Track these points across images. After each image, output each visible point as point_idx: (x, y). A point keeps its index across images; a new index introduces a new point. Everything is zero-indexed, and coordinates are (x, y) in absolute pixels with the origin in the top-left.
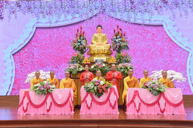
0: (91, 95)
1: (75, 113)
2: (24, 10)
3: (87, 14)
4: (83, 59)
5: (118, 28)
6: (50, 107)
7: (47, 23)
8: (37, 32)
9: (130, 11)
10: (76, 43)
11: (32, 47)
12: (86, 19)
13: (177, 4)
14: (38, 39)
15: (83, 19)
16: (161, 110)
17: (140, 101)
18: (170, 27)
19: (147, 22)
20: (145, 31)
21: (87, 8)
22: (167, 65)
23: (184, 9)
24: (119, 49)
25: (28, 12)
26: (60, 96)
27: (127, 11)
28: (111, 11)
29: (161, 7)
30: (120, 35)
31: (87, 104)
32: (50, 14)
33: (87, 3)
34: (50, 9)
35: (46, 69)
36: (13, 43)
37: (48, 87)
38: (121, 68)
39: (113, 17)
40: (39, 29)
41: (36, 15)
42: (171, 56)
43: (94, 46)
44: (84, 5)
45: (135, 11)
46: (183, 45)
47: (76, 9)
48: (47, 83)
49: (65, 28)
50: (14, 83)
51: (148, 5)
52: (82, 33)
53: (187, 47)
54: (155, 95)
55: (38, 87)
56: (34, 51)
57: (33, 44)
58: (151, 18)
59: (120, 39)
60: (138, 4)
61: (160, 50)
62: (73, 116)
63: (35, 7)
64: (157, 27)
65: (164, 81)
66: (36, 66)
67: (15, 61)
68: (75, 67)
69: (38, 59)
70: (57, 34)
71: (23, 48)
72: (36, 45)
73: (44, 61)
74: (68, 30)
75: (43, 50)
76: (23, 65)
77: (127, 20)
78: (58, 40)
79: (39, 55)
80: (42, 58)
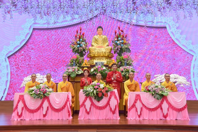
0: (91, 100)
1: (73, 119)
2: (20, 10)
3: (87, 15)
4: (83, 62)
5: (119, 29)
6: (46, 112)
7: (45, 24)
8: (34, 33)
9: (132, 12)
10: (76, 45)
11: (29, 49)
12: (86, 20)
13: (181, 5)
14: (35, 41)
15: (83, 20)
16: (163, 114)
17: (141, 106)
18: (173, 29)
19: (150, 24)
20: (147, 33)
22: (170, 68)
23: (189, 10)
24: (121, 51)
25: (25, 12)
26: (57, 100)
27: (128, 12)
28: (112, 12)
29: (164, 8)
30: (121, 37)
31: (85, 108)
32: (47, 14)
33: (87, 3)
34: (48, 9)
35: (44, 72)
36: (8, 44)
37: (44, 91)
38: (122, 72)
39: (114, 18)
40: (36, 31)
41: (33, 15)
42: (174, 59)
43: (94, 48)
44: (84, 6)
45: (137, 12)
46: (187, 49)
47: (76, 9)
48: (43, 87)
49: (64, 29)
50: (9, 87)
51: (151, 6)
52: (81, 34)
53: (191, 50)
54: (158, 99)
55: (33, 90)
56: (31, 53)
57: (29, 46)
58: (154, 19)
59: (121, 41)
60: (140, 5)
61: (163, 53)
62: (70, 121)
63: (33, 7)
64: (160, 29)
65: (167, 85)
66: (33, 69)
67: (10, 64)
68: (74, 70)
69: (35, 62)
70: (55, 36)
71: (19, 50)
72: (34, 47)
73: (41, 64)
74: (66, 32)
75: (41, 53)
76: (19, 68)
77: (129, 21)
78: (56, 42)
79: (37, 57)
80: (39, 61)
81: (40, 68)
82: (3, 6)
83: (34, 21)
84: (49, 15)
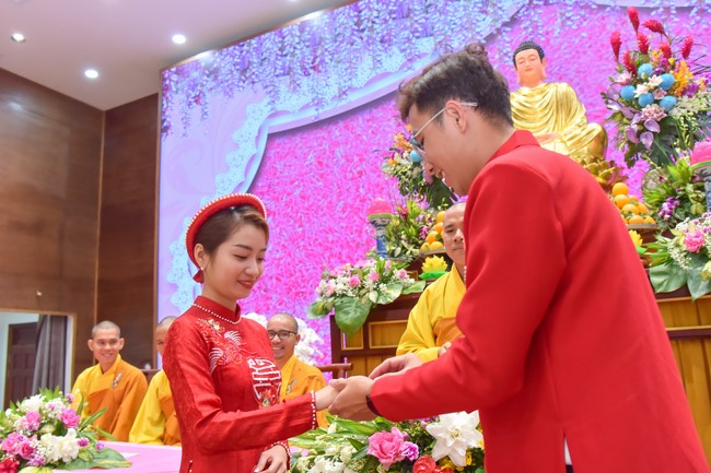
2: (227, 81)
7: (306, 107)
8: (272, 153)
25: (241, 84)
32: (314, 68)
34: (315, 51)
40: (277, 141)
41: (266, 87)
47: (419, 17)
49: (380, 109)
63: (265, 59)
69: (278, 265)
70: (347, 144)
73: (300, 271)
74: (389, 120)
75: (297, 225)
78: (351, 171)
79: (283, 246)
80: (294, 260)
81: (299, 290)
82: (183, 84)
84: (320, 71)
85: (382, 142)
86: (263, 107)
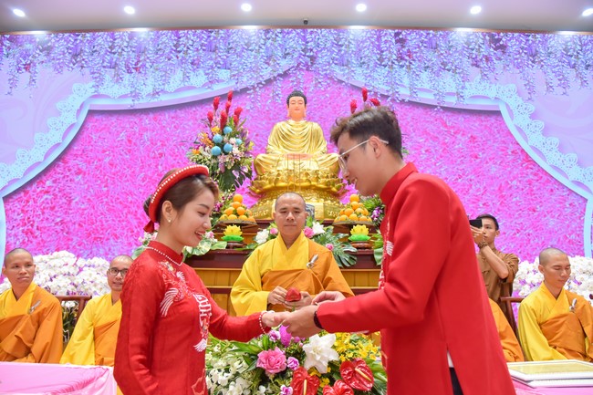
2: (59, 59)
3: (256, 70)
5: (366, 99)
7: (124, 96)
8: (90, 125)
9: (394, 66)
11: (68, 174)
12: (253, 86)
13: (533, 55)
14: (91, 148)
15: (244, 86)
18: (523, 120)
19: (451, 101)
20: (446, 126)
21: (258, 52)
22: (522, 240)
25: (71, 65)
27: (385, 66)
28: (336, 64)
32: (136, 69)
33: (258, 37)
34: (139, 56)
35: (107, 248)
36: (10, 159)
39: (340, 82)
40: (96, 117)
41: (93, 73)
42: (534, 211)
44: (248, 45)
45: (412, 66)
46: (567, 178)
47: (223, 54)
49: (183, 111)
51: (451, 52)
52: (231, 112)
53: (579, 184)
56: (73, 185)
57: (72, 163)
58: (463, 88)
61: (499, 189)
63: (96, 51)
64: (483, 118)
67: (9, 219)
69: (82, 214)
70: (153, 131)
71: (39, 176)
72: (83, 166)
73: (101, 221)
74: (189, 120)
75: (103, 185)
76: (32, 233)
77: (387, 91)
78: (154, 152)
79: (89, 199)
80: (96, 212)
81: (97, 236)
82: (16, 51)
83: (93, 89)
84: (140, 72)
85: (181, 135)
86: (88, 88)
